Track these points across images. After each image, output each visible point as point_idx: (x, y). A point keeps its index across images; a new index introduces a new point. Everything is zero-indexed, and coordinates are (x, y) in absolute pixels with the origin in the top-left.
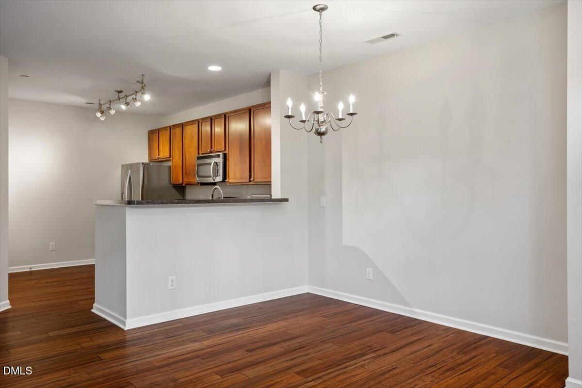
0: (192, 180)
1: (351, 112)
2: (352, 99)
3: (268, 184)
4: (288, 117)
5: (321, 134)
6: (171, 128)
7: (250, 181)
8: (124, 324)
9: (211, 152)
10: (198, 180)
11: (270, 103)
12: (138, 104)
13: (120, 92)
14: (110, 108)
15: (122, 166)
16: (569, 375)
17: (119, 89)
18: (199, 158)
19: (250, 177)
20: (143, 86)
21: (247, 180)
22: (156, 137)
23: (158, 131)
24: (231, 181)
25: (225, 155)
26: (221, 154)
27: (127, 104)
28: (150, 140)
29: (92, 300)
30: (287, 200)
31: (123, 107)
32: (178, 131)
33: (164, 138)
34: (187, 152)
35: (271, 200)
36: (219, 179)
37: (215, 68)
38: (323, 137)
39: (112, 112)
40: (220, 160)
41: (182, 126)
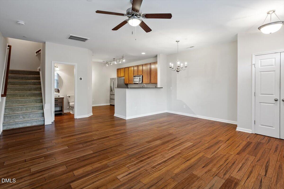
0: (131, 82)
1: (186, 66)
2: (186, 63)
3: (156, 84)
4: (170, 67)
5: (178, 71)
6: (125, 68)
7: (150, 83)
8: (126, 118)
9: (138, 75)
10: (134, 82)
11: (157, 62)
12: (120, 62)
13: (114, 59)
14: (111, 63)
15: (110, 79)
16: (238, 126)
17: (114, 58)
18: (134, 77)
19: (150, 82)
20: (123, 58)
21: (149, 83)
22: (119, 71)
23: (120, 69)
24: (144, 83)
25: (142, 76)
26: (141, 76)
27: (117, 62)
28: (117, 71)
29: (114, 113)
30: (162, 88)
31: (116, 63)
32: (127, 69)
33: (122, 71)
34: (130, 75)
35: (157, 88)
36: (141, 82)
37: (143, 53)
38: (178, 72)
39: (112, 64)
40: (141, 77)
41: (128, 68)
